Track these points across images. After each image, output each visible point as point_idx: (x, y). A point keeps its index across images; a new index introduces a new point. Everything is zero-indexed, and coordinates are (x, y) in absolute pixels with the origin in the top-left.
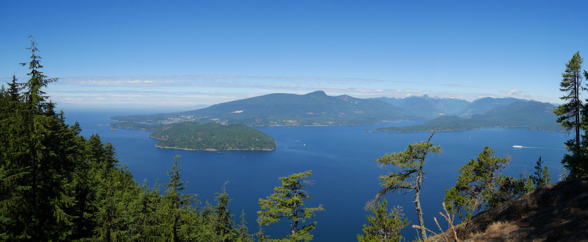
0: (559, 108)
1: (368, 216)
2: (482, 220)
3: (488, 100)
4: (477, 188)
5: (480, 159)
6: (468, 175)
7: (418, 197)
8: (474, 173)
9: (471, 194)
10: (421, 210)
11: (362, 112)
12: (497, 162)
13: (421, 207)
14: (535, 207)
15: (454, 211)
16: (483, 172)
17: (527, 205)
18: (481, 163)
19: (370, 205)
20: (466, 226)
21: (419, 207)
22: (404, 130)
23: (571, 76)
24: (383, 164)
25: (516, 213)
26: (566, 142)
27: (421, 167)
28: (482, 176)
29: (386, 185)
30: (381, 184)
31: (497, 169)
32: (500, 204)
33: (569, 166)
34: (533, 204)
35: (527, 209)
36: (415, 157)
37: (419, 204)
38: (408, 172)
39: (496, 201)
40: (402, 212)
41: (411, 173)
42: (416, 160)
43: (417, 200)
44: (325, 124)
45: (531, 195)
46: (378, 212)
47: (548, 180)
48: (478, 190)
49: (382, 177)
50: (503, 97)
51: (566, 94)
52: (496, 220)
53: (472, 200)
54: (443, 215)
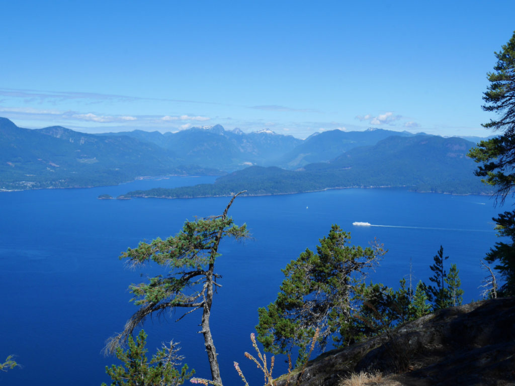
0: (482, 145)
1: (110, 366)
2: (328, 369)
3: (335, 136)
4: (318, 306)
5: (323, 250)
6: (300, 281)
7: (207, 322)
8: (311, 276)
9: (306, 317)
10: (213, 347)
11: (94, 160)
12: (355, 255)
13: (214, 343)
14: (435, 349)
15: (275, 349)
16: (329, 275)
17: (420, 344)
18: (324, 258)
19: (114, 344)
20: (298, 379)
21: (210, 342)
22: (180, 194)
23: (508, 78)
24: (137, 261)
25: (396, 358)
26: (497, 217)
27: (211, 265)
28: (327, 283)
29: (144, 302)
30: (133, 301)
31: (355, 269)
32: (364, 338)
33: (507, 269)
34: (431, 342)
35: (420, 352)
36: (200, 246)
37: (209, 336)
38: (187, 276)
39: (357, 331)
40: (179, 353)
41: (192, 276)
42: (201, 251)
43: (206, 328)
44: (17, 187)
45: (425, 324)
46: (130, 356)
47: (458, 295)
48: (320, 308)
49: (135, 288)
50: (363, 130)
51: (496, 116)
52: (358, 370)
53: (310, 328)
54: (251, 357)
